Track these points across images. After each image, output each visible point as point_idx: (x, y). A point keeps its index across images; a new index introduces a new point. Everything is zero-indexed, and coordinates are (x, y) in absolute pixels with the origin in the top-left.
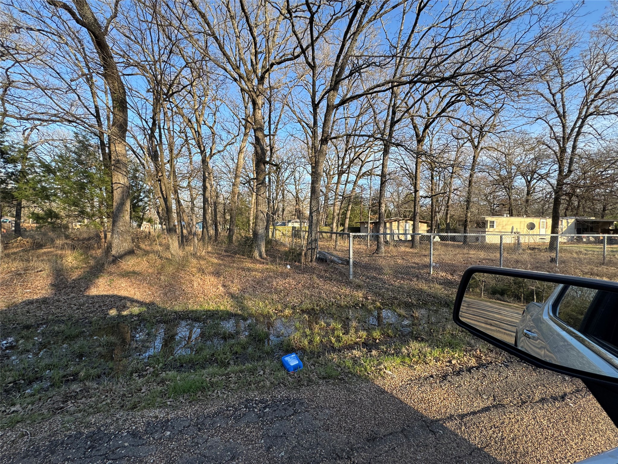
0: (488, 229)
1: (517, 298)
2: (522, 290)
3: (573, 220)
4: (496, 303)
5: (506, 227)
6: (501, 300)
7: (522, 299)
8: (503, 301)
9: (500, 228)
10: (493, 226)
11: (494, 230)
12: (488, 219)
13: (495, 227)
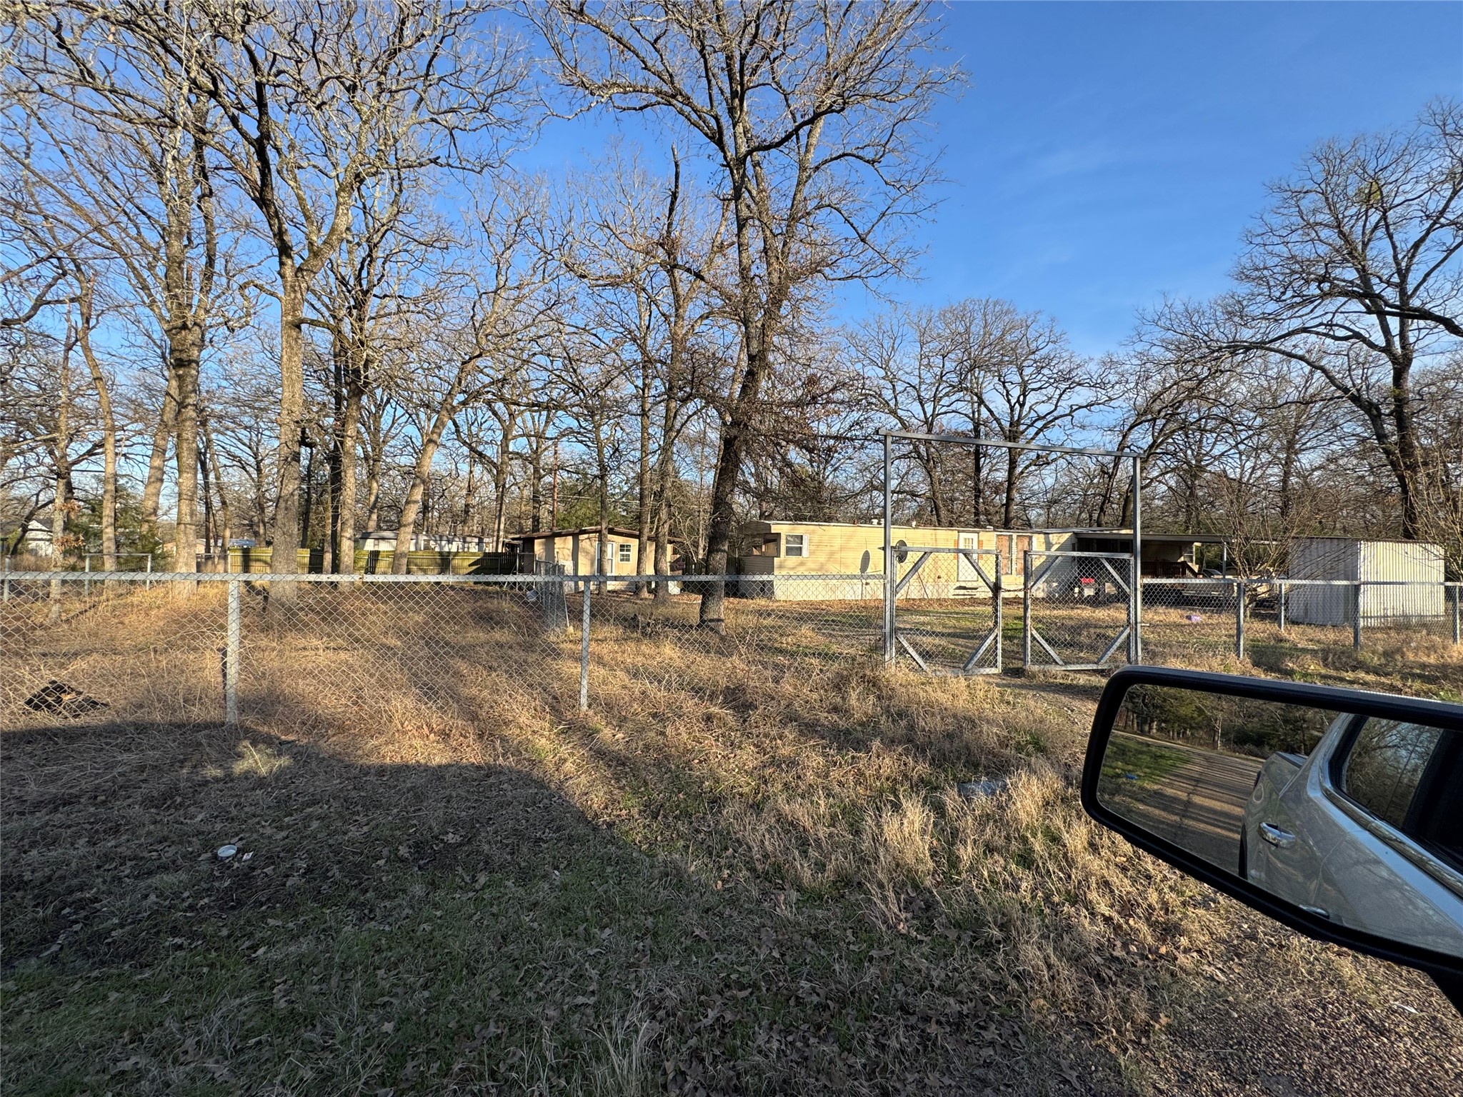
0: (783, 560)
3: (1067, 536)
5: (843, 554)
9: (822, 557)
10: (799, 551)
11: (802, 564)
12: (782, 528)
13: (805, 553)
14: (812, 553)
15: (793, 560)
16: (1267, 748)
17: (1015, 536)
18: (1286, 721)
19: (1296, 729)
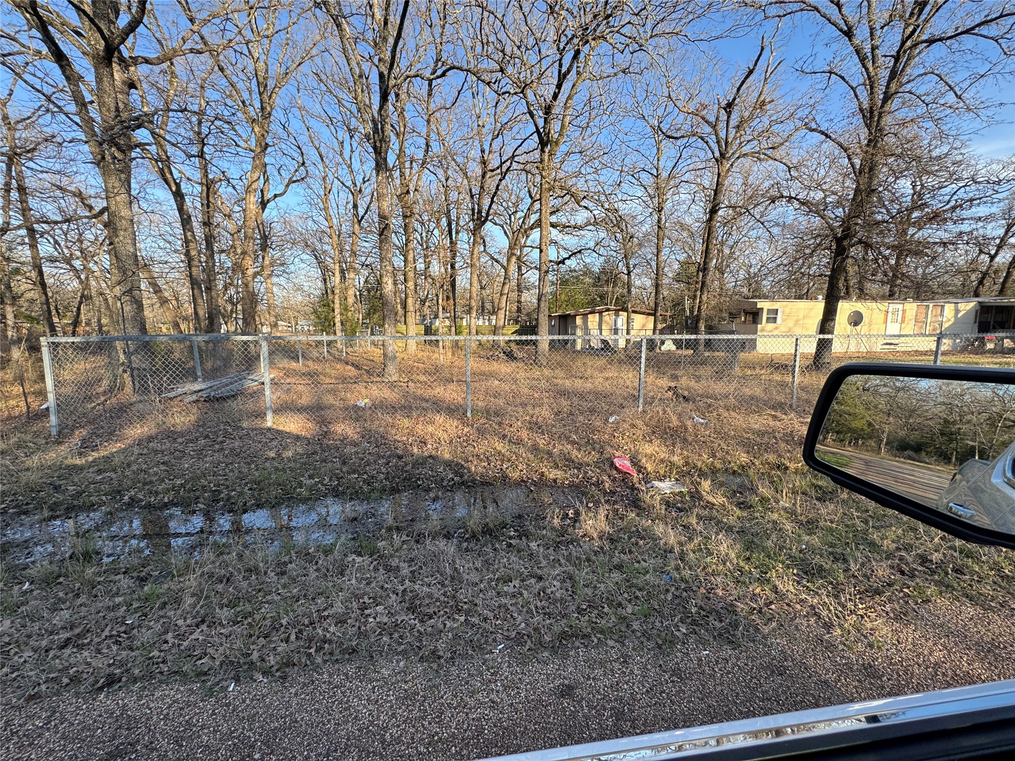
0: (764, 326)
1: (945, 458)
2: (953, 445)
3: (972, 305)
4: (905, 463)
5: (806, 321)
6: (914, 460)
7: (954, 459)
8: (918, 461)
9: (790, 323)
10: (774, 320)
11: (776, 328)
12: (764, 305)
13: (779, 320)
14: (784, 320)
15: (771, 326)
16: (923, 454)
17: (931, 305)
18: (942, 434)
19: (951, 441)
